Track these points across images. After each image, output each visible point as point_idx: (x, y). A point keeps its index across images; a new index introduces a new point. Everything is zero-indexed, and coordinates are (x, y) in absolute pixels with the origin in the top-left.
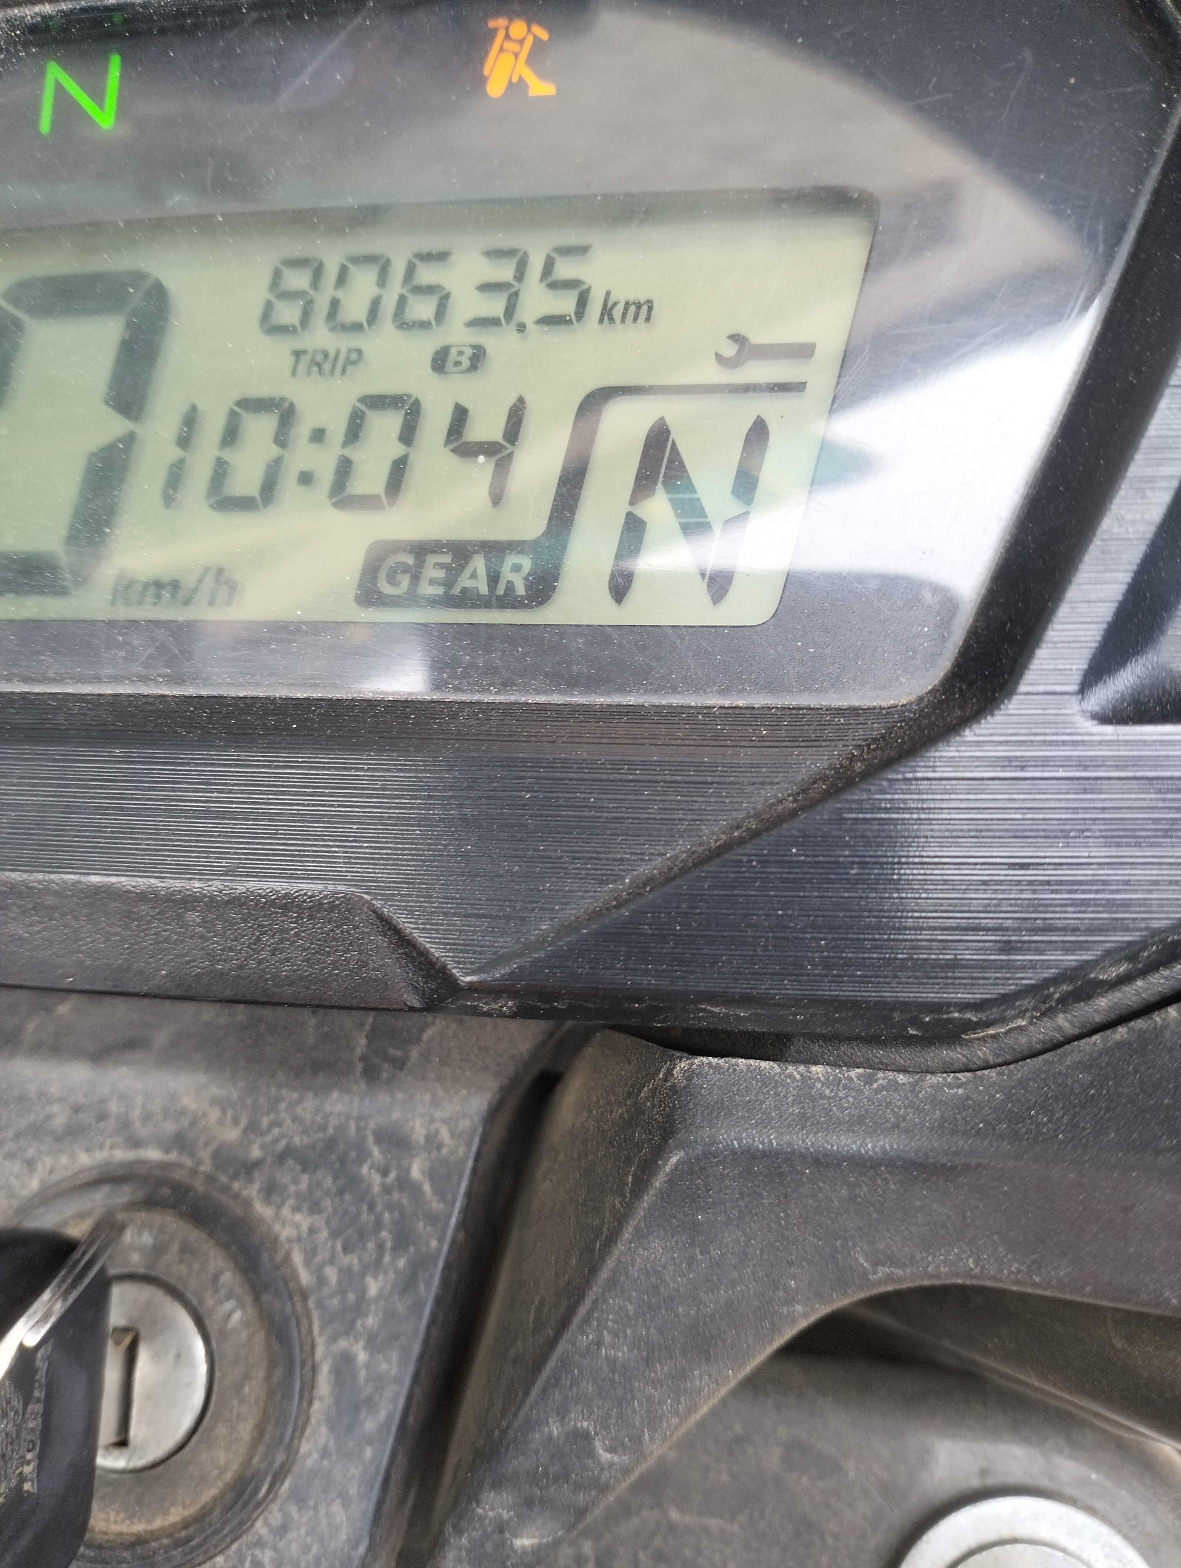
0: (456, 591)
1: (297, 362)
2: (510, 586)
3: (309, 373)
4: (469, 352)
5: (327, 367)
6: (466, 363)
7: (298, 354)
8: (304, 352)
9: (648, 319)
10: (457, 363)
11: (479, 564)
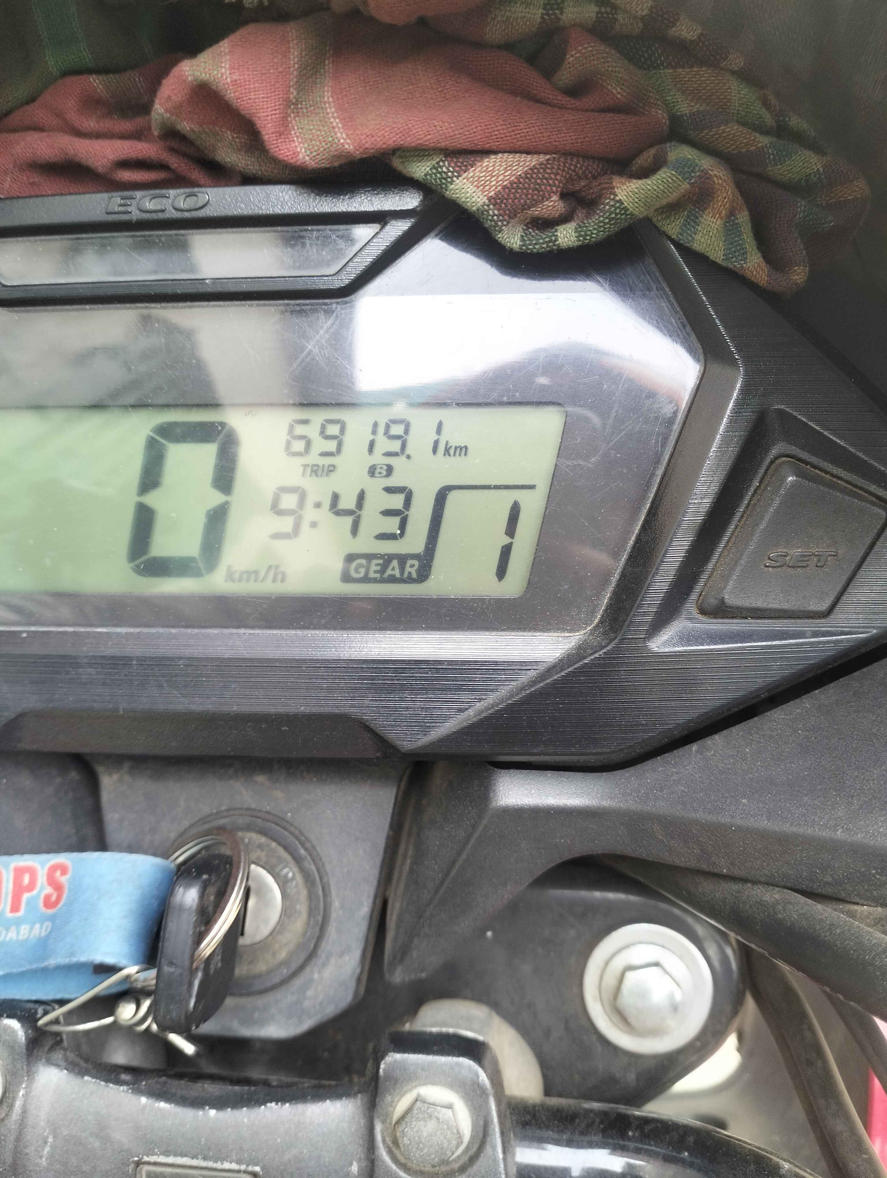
0: (386, 575)
1: (304, 469)
2: (410, 573)
3: (311, 475)
4: (385, 468)
5: (320, 473)
6: (384, 473)
7: (305, 466)
8: (308, 465)
9: (465, 454)
10: (380, 473)
11: (395, 563)
